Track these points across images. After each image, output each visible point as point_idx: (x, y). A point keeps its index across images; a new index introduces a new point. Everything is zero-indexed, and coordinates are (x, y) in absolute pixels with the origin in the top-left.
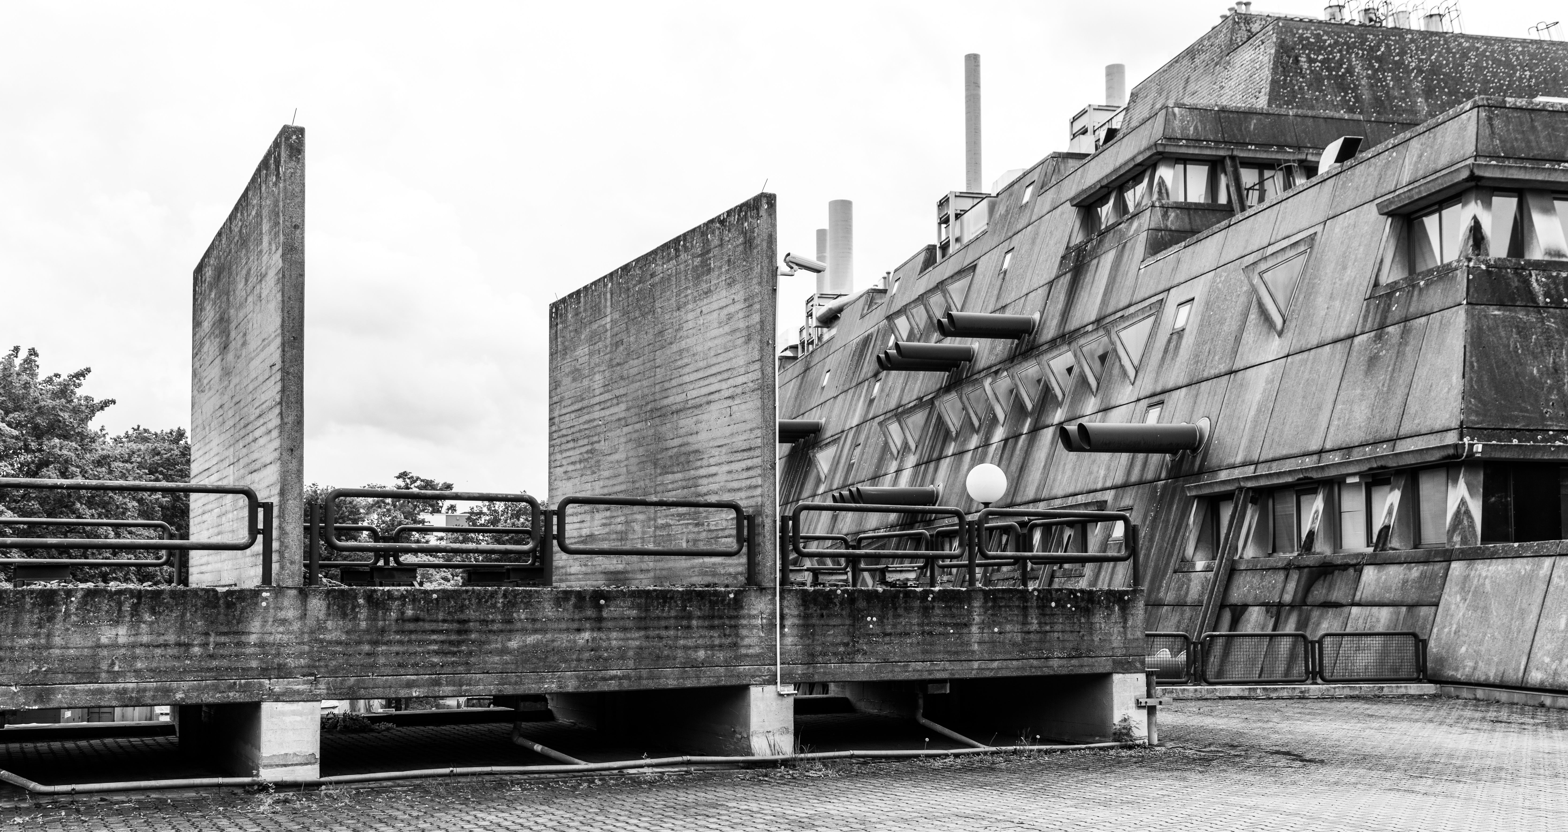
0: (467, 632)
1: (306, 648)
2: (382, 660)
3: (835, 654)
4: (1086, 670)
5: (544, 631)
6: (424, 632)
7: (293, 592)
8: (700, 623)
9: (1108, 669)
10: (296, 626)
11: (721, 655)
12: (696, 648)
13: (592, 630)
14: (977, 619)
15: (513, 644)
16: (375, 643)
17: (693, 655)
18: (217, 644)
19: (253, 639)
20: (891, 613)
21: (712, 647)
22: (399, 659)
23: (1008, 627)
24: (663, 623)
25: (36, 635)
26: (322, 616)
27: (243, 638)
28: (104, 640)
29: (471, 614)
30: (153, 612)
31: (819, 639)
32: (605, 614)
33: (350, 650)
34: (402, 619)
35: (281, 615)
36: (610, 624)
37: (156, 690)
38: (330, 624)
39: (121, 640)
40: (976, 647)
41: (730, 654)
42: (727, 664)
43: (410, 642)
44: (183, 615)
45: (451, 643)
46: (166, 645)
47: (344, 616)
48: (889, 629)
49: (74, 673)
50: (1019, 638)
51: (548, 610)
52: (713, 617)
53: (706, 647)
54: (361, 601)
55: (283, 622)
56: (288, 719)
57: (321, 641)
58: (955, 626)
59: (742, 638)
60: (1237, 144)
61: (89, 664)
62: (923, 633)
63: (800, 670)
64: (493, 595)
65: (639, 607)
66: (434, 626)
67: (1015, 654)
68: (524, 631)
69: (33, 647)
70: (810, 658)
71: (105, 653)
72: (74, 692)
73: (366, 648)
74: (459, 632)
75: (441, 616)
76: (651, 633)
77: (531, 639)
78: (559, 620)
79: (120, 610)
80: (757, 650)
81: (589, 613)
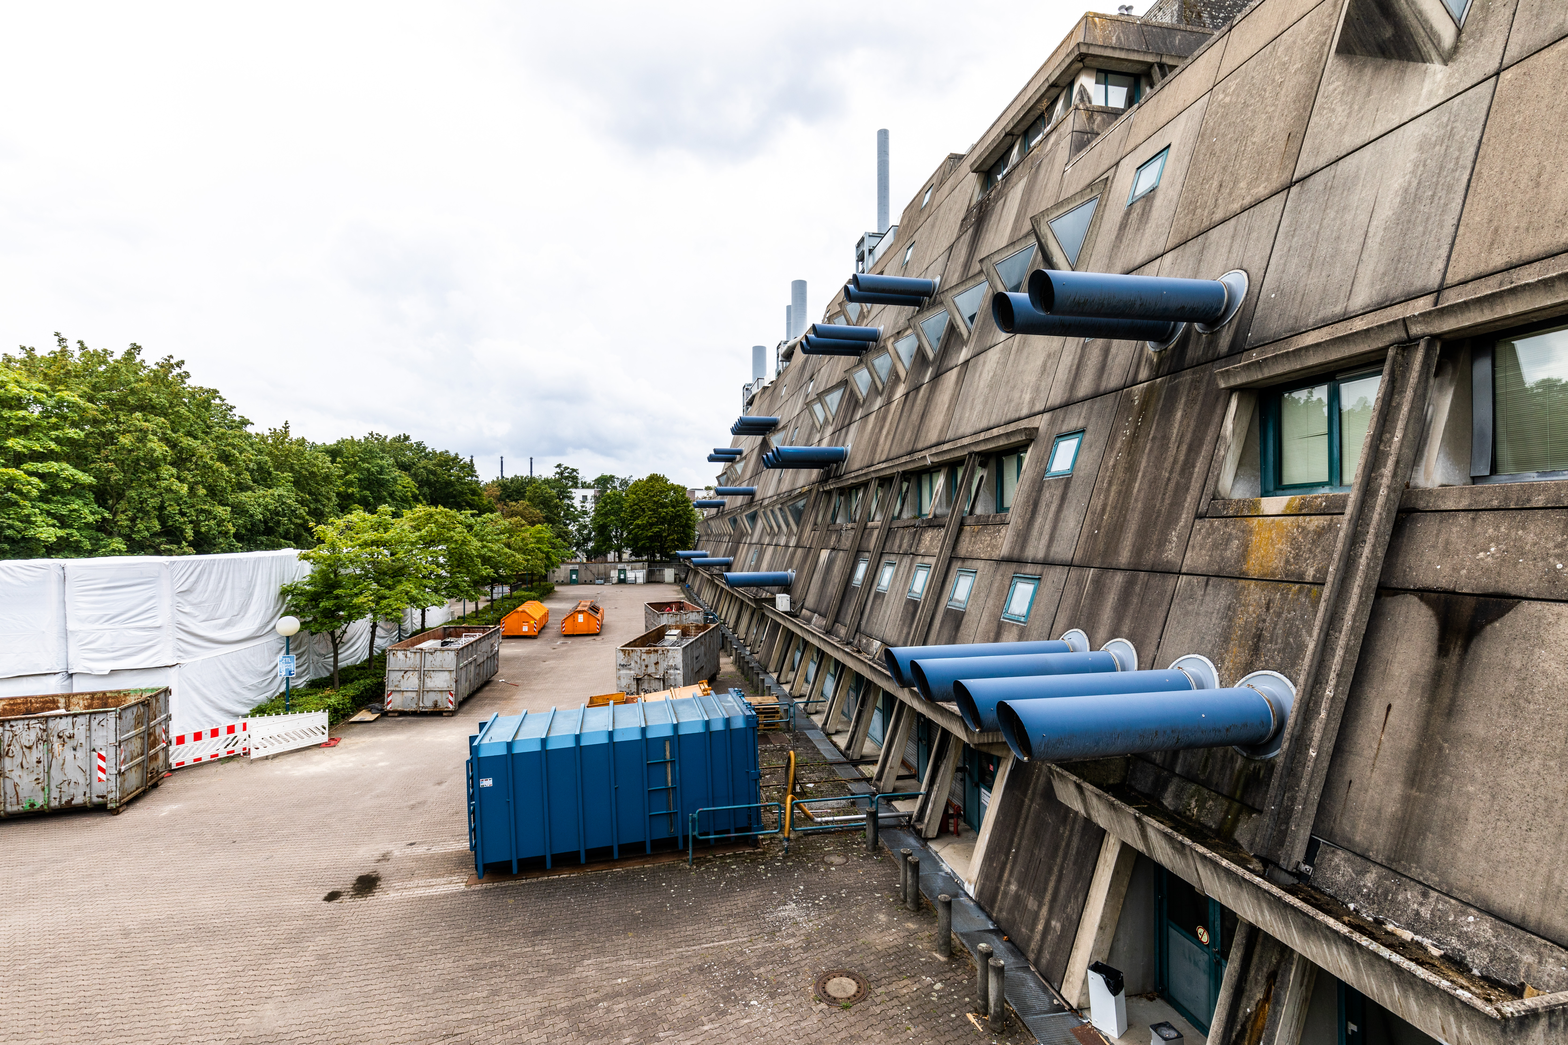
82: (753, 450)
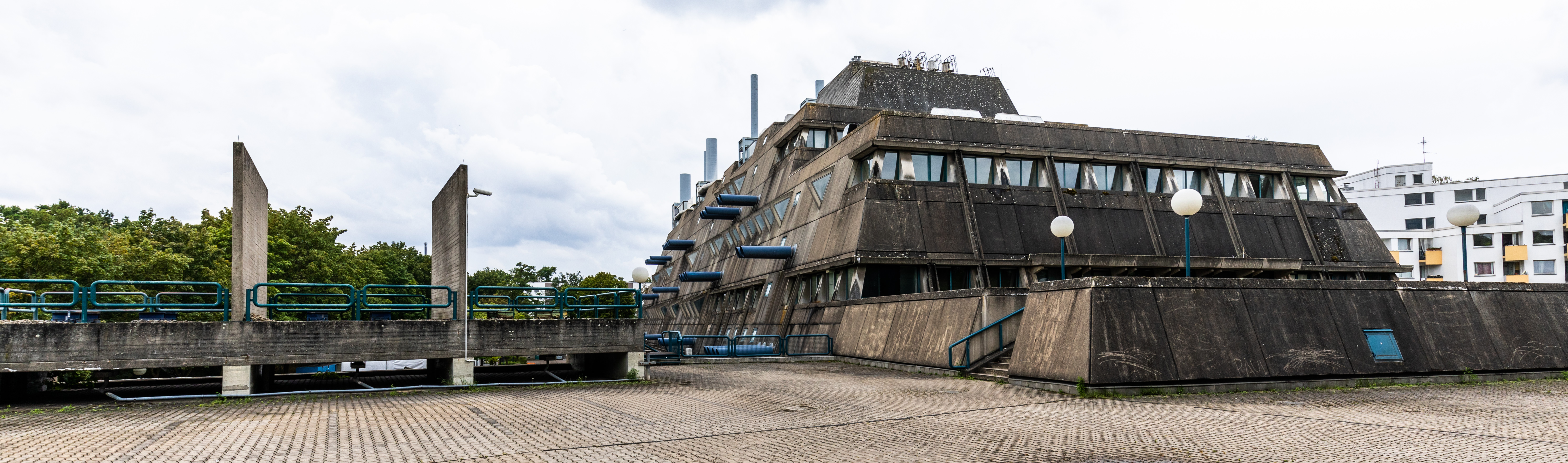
0: (318, 338)
1: (243, 345)
2: (278, 349)
3: (494, 345)
4: (615, 351)
5: (355, 338)
6: (299, 338)
7: (238, 323)
8: (429, 334)
9: (625, 350)
10: (239, 337)
11: (439, 346)
12: (427, 343)
13: (378, 337)
14: (562, 331)
15: (341, 343)
16: (276, 343)
17: (426, 346)
18: (202, 344)
19: (218, 341)
20: (520, 329)
21: (435, 343)
22: (287, 349)
23: (577, 334)
24: (411, 334)
25: (118, 341)
26: (251, 332)
27: (214, 341)
28: (149, 342)
29: (320, 331)
30: (172, 331)
31: (486, 340)
32: (384, 330)
33: (264, 345)
34: (288, 333)
35: (232, 332)
36: (386, 335)
37: (174, 361)
38: (254, 336)
39: (157, 342)
40: (562, 342)
41: (443, 346)
42: (442, 350)
43: (292, 342)
44: (186, 332)
45: (311, 342)
46: (178, 344)
47: (261, 332)
48: (519, 335)
49: (136, 355)
50: (582, 339)
51: (357, 329)
52: (435, 331)
53: (432, 343)
54: (269, 327)
55: (233, 335)
56: (234, 372)
57: (250, 342)
58: (550, 334)
59: (449, 340)
60: (837, 122)
61: (142, 352)
62: (536, 337)
63: (477, 352)
64: (331, 324)
65: (400, 328)
66: (303, 336)
67: (581, 345)
68: (346, 337)
69: (117, 345)
70: (482, 347)
71: (150, 347)
72: (136, 362)
73: (272, 345)
74: (315, 338)
75: (306, 332)
76: (406, 338)
77: (348, 341)
78: (362, 333)
79: (157, 331)
80: (457, 344)
81: (377, 330)
82: (678, 259)
